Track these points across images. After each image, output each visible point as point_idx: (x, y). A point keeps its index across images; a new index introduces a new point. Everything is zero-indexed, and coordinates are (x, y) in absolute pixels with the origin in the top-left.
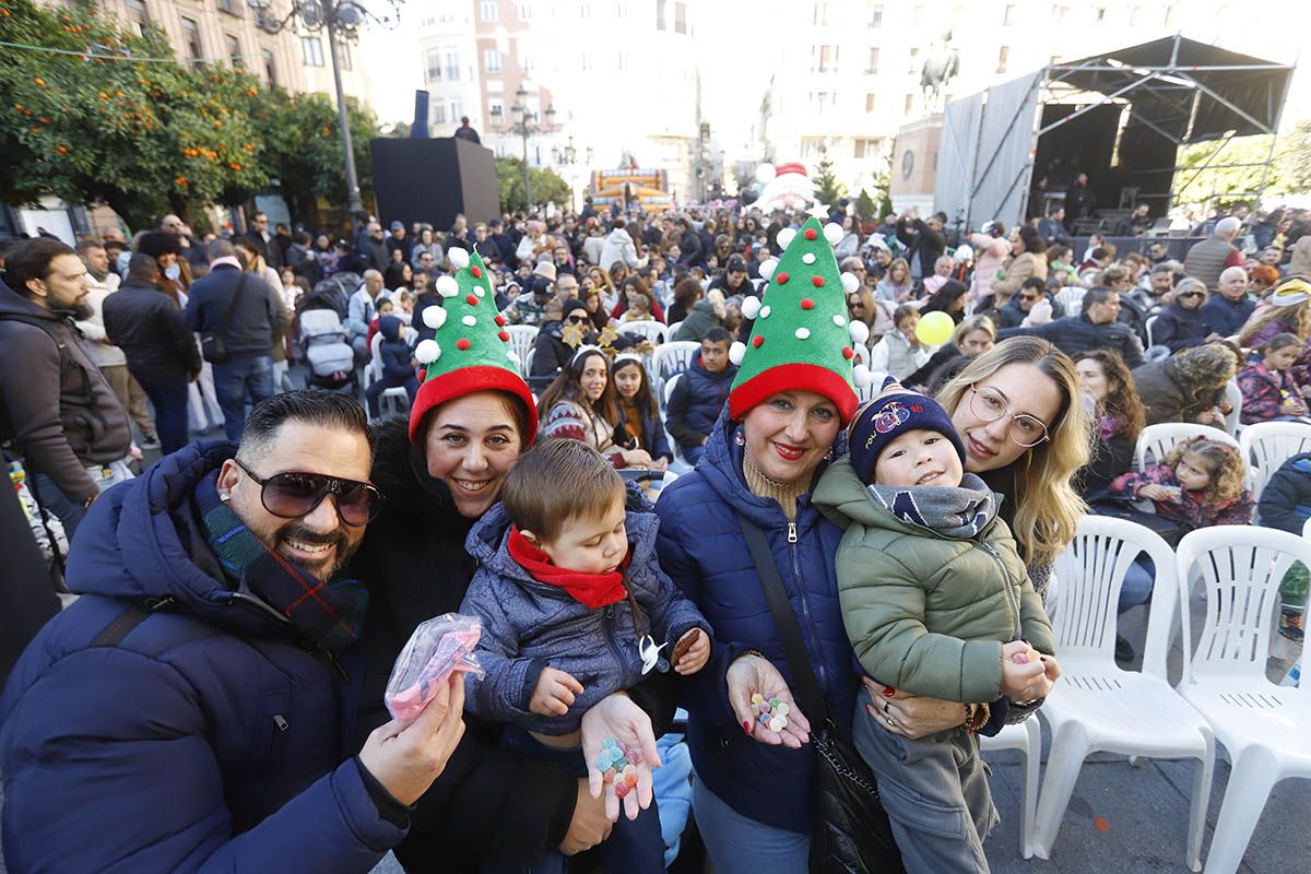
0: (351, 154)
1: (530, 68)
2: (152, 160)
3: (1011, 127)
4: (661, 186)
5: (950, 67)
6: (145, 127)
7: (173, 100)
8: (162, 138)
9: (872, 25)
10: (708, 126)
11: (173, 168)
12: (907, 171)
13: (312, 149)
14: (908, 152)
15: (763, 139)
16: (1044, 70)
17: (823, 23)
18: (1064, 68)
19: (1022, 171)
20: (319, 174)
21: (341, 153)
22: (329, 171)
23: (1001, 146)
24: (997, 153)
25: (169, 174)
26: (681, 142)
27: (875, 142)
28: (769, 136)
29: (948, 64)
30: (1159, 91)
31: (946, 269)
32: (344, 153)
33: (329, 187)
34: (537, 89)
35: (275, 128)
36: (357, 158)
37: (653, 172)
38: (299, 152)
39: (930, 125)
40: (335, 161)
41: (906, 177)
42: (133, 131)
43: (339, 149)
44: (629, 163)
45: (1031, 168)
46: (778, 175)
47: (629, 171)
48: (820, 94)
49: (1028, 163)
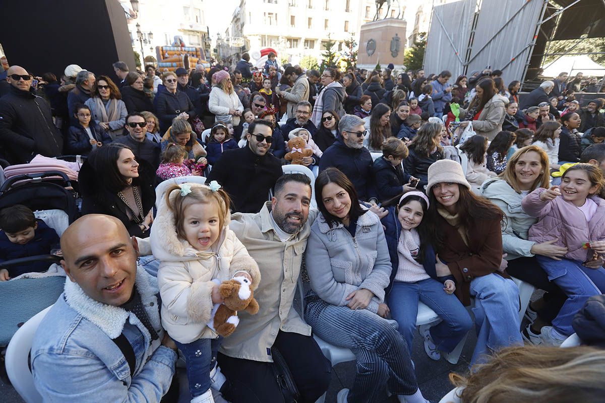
3: (512, 20)
12: (371, 51)
14: (371, 40)
19: (526, 49)
23: (499, 33)
26: (198, 34)
39: (389, 25)
44: (179, 43)
45: (533, 47)
46: (262, 56)
47: (179, 48)
48: (269, 14)
49: (531, 44)
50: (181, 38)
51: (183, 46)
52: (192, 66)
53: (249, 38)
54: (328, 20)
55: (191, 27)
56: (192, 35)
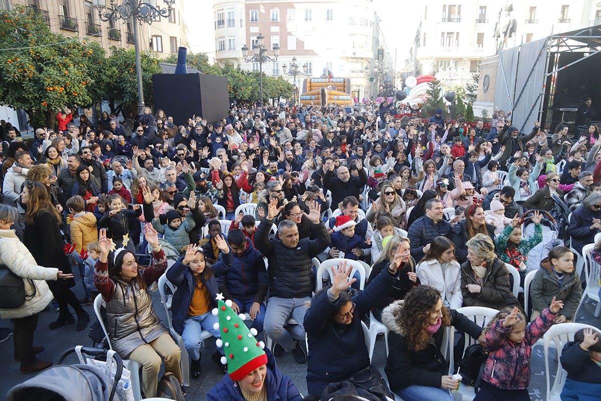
2: (30, 93)
3: (533, 70)
4: (346, 88)
5: (511, 27)
6: (28, 76)
7: (45, 61)
8: (36, 81)
11: (41, 97)
12: (486, 87)
13: (123, 80)
14: (487, 76)
18: (562, 36)
19: (539, 97)
20: (125, 93)
22: (130, 92)
23: (528, 81)
24: (525, 85)
25: (39, 100)
26: (362, 61)
32: (138, 82)
35: (104, 69)
36: (146, 85)
37: (342, 80)
38: (116, 82)
40: (134, 87)
41: (486, 91)
42: (22, 79)
43: (136, 80)
44: (327, 74)
45: (543, 96)
46: (418, 83)
47: (327, 79)
48: (448, 33)
49: (542, 93)
50: (330, 70)
51: (331, 77)
52: (330, 99)
53: (421, 62)
55: (354, 54)
56: (355, 62)
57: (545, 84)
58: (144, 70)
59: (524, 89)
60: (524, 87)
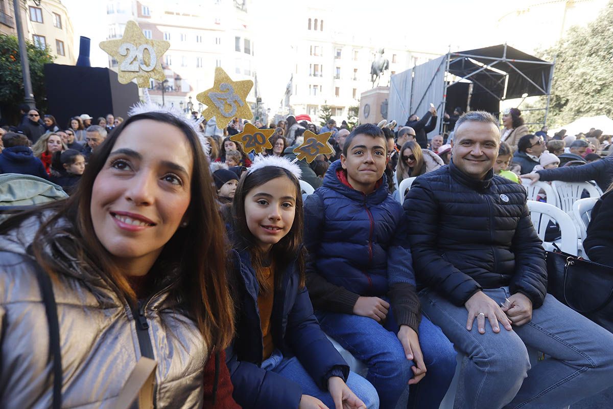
0: (27, 71)
1: (169, 63)
3: (431, 84)
5: (385, 65)
9: (336, 58)
10: (261, 99)
12: (366, 114)
14: (367, 105)
15: (288, 105)
16: (447, 55)
17: (315, 55)
18: (457, 54)
19: (440, 106)
20: (3, 84)
21: (21, 71)
22: (11, 82)
23: (425, 94)
24: (423, 98)
27: (340, 109)
28: (291, 103)
29: (384, 64)
30: (491, 75)
31: (438, 142)
32: (23, 71)
33: (11, 93)
34: (173, 74)
39: (378, 91)
40: (17, 76)
41: (367, 117)
43: (19, 68)
45: (444, 104)
48: (314, 86)
49: (442, 101)
54: (356, 89)
57: (445, 94)
58: (31, 59)
59: (421, 102)
60: (422, 100)
